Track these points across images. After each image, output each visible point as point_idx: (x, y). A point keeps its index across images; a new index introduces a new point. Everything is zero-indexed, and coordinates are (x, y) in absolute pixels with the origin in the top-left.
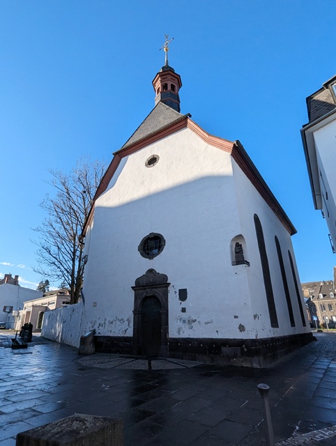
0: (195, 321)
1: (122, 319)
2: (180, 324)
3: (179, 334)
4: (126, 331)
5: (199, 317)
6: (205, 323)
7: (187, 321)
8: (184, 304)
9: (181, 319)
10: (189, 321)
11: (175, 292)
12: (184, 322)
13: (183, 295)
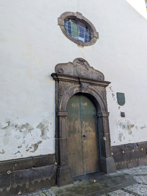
0: (132, 126)
1: (26, 125)
2: (120, 129)
3: (121, 140)
4: (36, 146)
5: (136, 122)
6: (141, 128)
7: (126, 127)
8: (123, 109)
9: (121, 124)
10: (128, 126)
11: (113, 95)
12: (124, 127)
13: (121, 98)
